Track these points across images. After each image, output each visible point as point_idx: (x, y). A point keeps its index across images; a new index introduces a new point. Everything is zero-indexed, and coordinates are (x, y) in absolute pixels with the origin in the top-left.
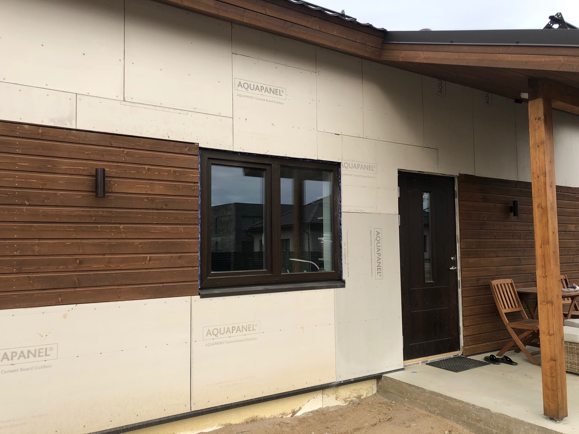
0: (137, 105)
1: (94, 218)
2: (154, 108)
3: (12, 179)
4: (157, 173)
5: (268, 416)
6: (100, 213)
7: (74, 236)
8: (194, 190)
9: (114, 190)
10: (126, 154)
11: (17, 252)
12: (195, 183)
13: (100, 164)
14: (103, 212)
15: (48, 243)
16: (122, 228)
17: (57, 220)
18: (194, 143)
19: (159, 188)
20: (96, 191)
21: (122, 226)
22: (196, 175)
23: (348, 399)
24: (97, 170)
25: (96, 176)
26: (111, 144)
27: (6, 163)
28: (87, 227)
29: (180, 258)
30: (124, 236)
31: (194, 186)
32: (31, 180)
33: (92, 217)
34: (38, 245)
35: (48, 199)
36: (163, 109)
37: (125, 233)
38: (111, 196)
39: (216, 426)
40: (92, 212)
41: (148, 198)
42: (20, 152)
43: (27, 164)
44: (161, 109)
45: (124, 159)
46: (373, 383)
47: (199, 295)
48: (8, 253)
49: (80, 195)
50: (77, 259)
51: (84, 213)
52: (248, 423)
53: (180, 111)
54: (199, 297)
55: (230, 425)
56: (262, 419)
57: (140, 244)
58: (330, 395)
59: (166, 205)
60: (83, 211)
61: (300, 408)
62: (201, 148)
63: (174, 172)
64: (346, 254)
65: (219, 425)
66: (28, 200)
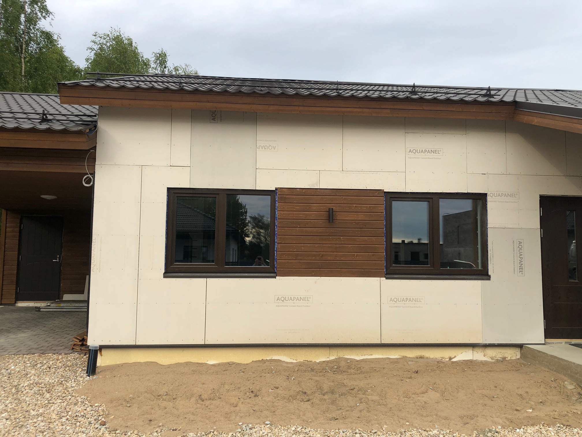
0: (349, 172)
1: (328, 233)
2: (358, 172)
3: (292, 215)
4: (360, 208)
5: (431, 357)
6: (331, 231)
7: (319, 242)
8: (381, 216)
9: (338, 219)
10: (344, 199)
11: (295, 249)
12: (381, 213)
13: (331, 206)
14: (333, 230)
15: (307, 246)
16: (342, 238)
17: (311, 234)
18: (381, 190)
19: (361, 217)
20: (329, 220)
21: (342, 237)
22: (382, 208)
23: (494, 358)
24: (329, 209)
25: (329, 212)
26: (336, 194)
27: (290, 208)
28: (325, 238)
29: (373, 255)
30: (343, 243)
31: (381, 215)
32: (300, 215)
33: (327, 233)
34: (304, 246)
35: (308, 224)
36: (364, 172)
37: (343, 241)
38: (336, 222)
39: (397, 356)
40: (327, 230)
41: (355, 222)
42: (296, 202)
43: (298, 208)
44: (362, 172)
45: (342, 202)
46: (517, 350)
47: (385, 277)
48: (291, 250)
49: (322, 222)
50: (320, 254)
51: (323, 231)
52: (418, 358)
53: (373, 172)
54: (385, 278)
55: (406, 357)
56: (427, 358)
57: (351, 247)
58: (479, 352)
59: (365, 226)
60: (323, 230)
61: (455, 357)
62: (385, 192)
63: (370, 207)
64: (492, 257)
65: (399, 355)
66: (299, 225)
